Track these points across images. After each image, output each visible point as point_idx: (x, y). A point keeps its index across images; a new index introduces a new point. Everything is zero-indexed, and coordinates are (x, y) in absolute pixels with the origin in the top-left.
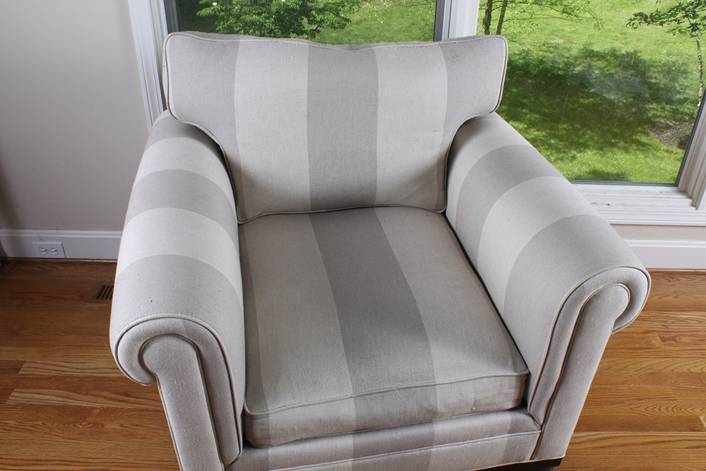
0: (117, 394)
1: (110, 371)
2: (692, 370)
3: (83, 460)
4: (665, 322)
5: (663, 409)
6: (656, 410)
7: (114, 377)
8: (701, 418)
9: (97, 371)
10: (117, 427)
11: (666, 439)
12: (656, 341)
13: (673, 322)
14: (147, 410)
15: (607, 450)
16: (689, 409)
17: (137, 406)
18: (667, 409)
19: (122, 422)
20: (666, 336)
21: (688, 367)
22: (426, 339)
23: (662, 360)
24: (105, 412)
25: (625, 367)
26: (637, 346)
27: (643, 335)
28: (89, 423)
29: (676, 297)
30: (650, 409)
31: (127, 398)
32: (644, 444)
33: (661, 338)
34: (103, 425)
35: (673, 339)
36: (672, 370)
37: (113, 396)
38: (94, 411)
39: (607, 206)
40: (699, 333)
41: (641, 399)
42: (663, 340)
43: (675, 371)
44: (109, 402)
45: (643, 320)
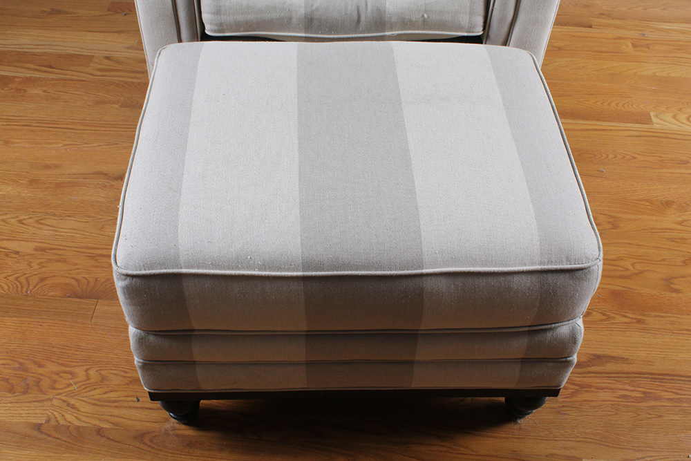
0: (41, 66)
1: (35, 47)
2: (657, 74)
3: (5, 117)
4: (642, 30)
5: (614, 104)
6: (605, 104)
7: (38, 53)
8: (652, 114)
9: (21, 47)
10: (40, 92)
11: (607, 128)
12: (627, 47)
13: (651, 32)
14: (72, 80)
16: (641, 106)
17: (61, 76)
18: (617, 105)
19: (45, 88)
20: (639, 44)
21: (653, 71)
23: (626, 63)
24: (28, 80)
25: (584, 67)
26: (604, 49)
27: (614, 41)
28: (11, 89)
29: (664, 9)
30: (599, 103)
31: (53, 70)
32: (582, 130)
33: (632, 44)
34: (25, 91)
35: (647, 46)
36: (635, 73)
37: (37, 67)
38: (17, 80)
40: (679, 43)
41: (592, 95)
42: (634, 46)
43: (638, 73)
44: (32, 72)
45: (618, 27)
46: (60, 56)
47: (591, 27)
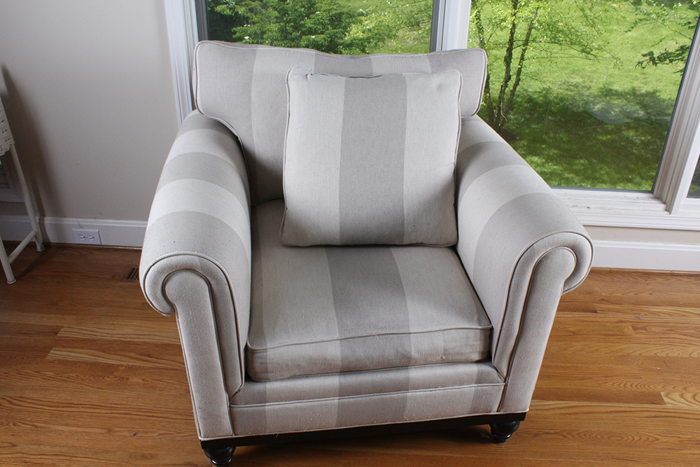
0: (141, 355)
1: (136, 336)
2: (658, 354)
3: (109, 405)
4: (638, 314)
5: (628, 385)
6: (621, 385)
7: (139, 342)
8: (662, 394)
9: (125, 336)
10: (140, 381)
11: (628, 410)
12: (629, 330)
13: (645, 315)
14: (166, 369)
15: (573, 416)
16: (652, 386)
17: (157, 365)
18: (631, 385)
19: (144, 377)
20: (638, 326)
21: (655, 352)
22: (404, 295)
23: (632, 345)
24: (130, 369)
25: (597, 350)
26: (610, 333)
27: (617, 324)
28: (116, 377)
29: (651, 294)
30: (615, 385)
31: (151, 359)
32: (607, 412)
33: (632, 327)
34: (127, 379)
35: (644, 328)
36: (640, 354)
37: (138, 356)
38: (121, 368)
39: (587, 209)
40: (668, 324)
41: (608, 377)
42: (635, 329)
43: (643, 355)
44: (134, 361)
45: (618, 311)
46: (157, 346)
47: (596, 312)
